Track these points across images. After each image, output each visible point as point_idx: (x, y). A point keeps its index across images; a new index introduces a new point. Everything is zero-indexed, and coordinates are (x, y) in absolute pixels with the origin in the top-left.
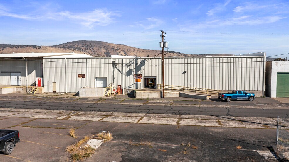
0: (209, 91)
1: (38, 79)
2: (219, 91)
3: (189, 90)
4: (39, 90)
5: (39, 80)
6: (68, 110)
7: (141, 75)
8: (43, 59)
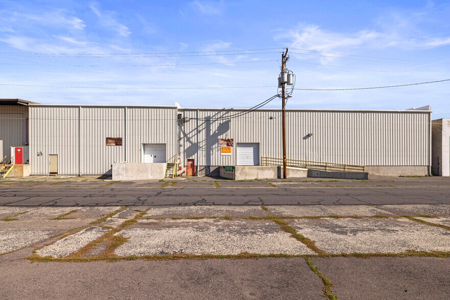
0: (349, 167)
1: (16, 149)
2: (363, 167)
3: (316, 166)
4: (16, 170)
5: (19, 150)
6: (97, 205)
7: (232, 140)
8: (28, 106)
